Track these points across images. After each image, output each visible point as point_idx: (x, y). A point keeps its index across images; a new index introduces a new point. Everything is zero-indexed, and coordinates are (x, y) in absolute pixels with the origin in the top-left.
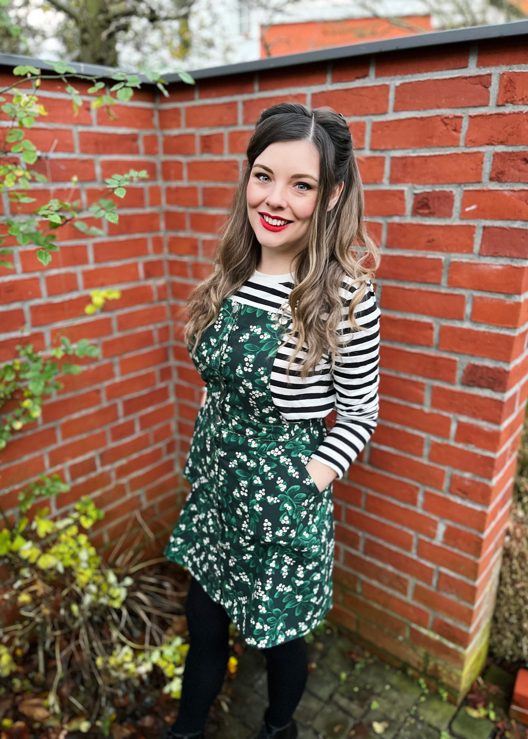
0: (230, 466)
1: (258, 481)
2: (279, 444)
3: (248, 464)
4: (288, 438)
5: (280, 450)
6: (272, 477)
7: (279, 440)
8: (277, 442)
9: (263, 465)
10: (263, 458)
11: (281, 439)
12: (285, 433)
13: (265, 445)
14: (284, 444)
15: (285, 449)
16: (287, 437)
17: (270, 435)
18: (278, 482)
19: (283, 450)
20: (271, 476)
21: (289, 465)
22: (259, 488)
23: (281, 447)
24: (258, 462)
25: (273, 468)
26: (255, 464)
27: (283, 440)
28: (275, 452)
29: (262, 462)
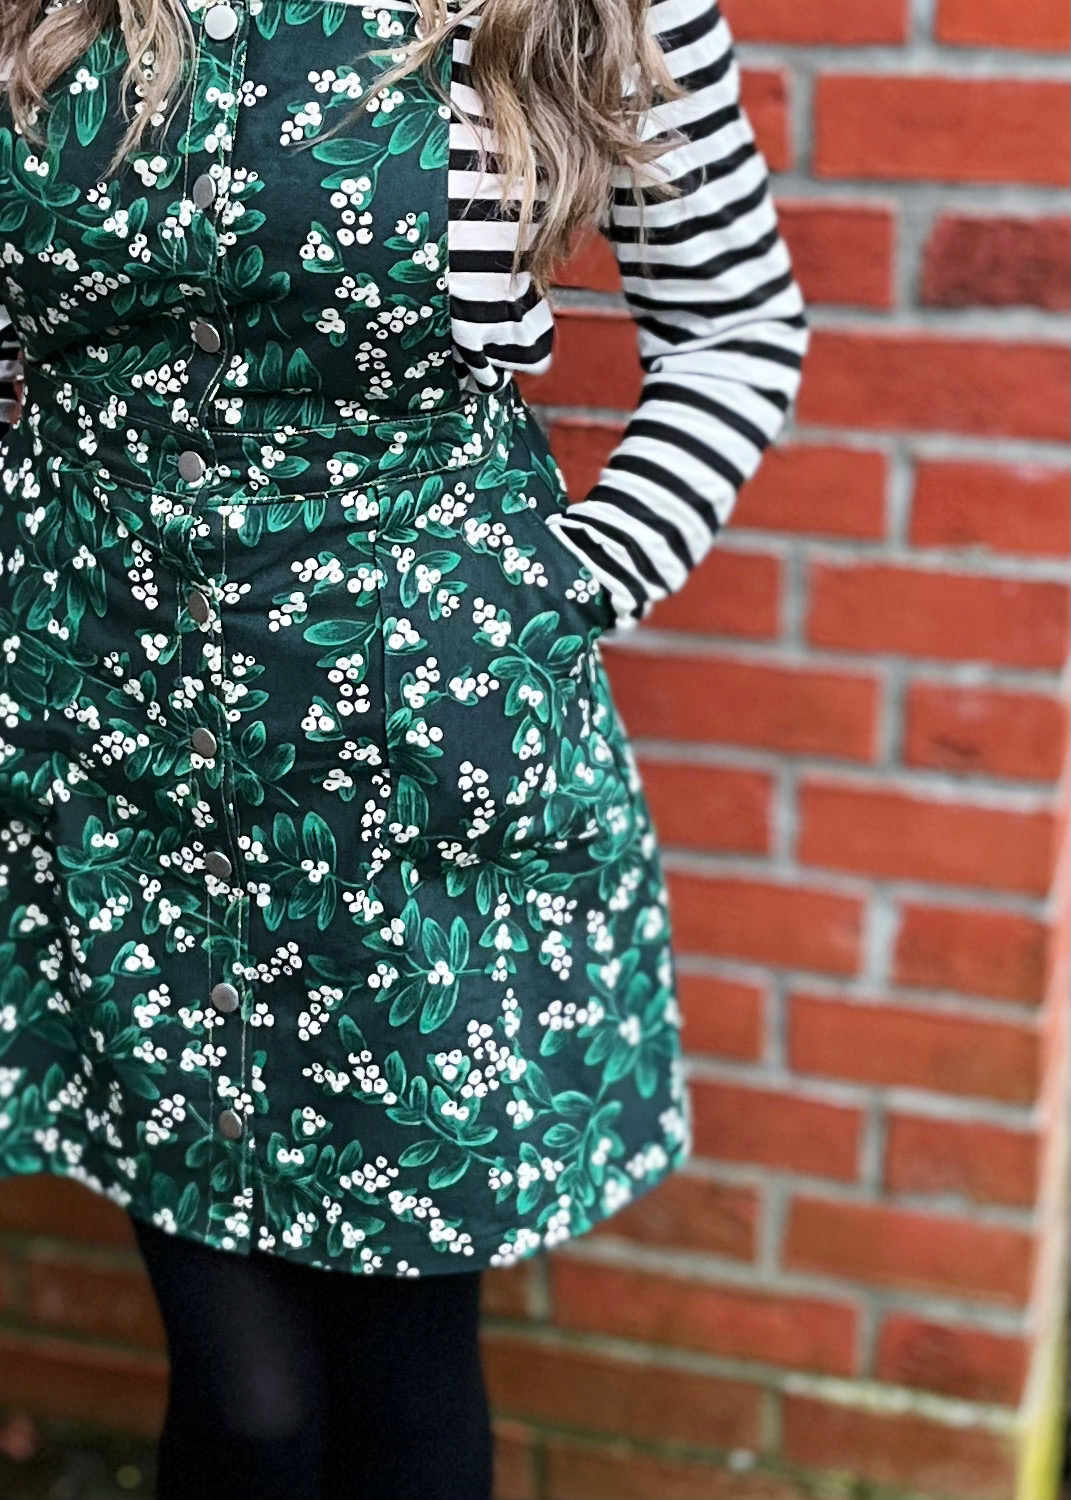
0: (274, 627)
1: (402, 635)
2: (451, 478)
3: (353, 586)
4: (478, 450)
5: (459, 499)
6: (454, 603)
7: (452, 463)
8: (444, 473)
9: (412, 571)
10: (403, 547)
11: (458, 458)
12: (471, 433)
13: (405, 496)
14: (469, 473)
15: (477, 492)
16: (475, 446)
17: (421, 452)
18: (478, 618)
19: (470, 498)
20: (448, 602)
21: (502, 547)
22: (411, 660)
23: (460, 488)
24: (390, 566)
25: (448, 569)
26: (378, 574)
27: (464, 461)
28: (445, 512)
29: (404, 560)
